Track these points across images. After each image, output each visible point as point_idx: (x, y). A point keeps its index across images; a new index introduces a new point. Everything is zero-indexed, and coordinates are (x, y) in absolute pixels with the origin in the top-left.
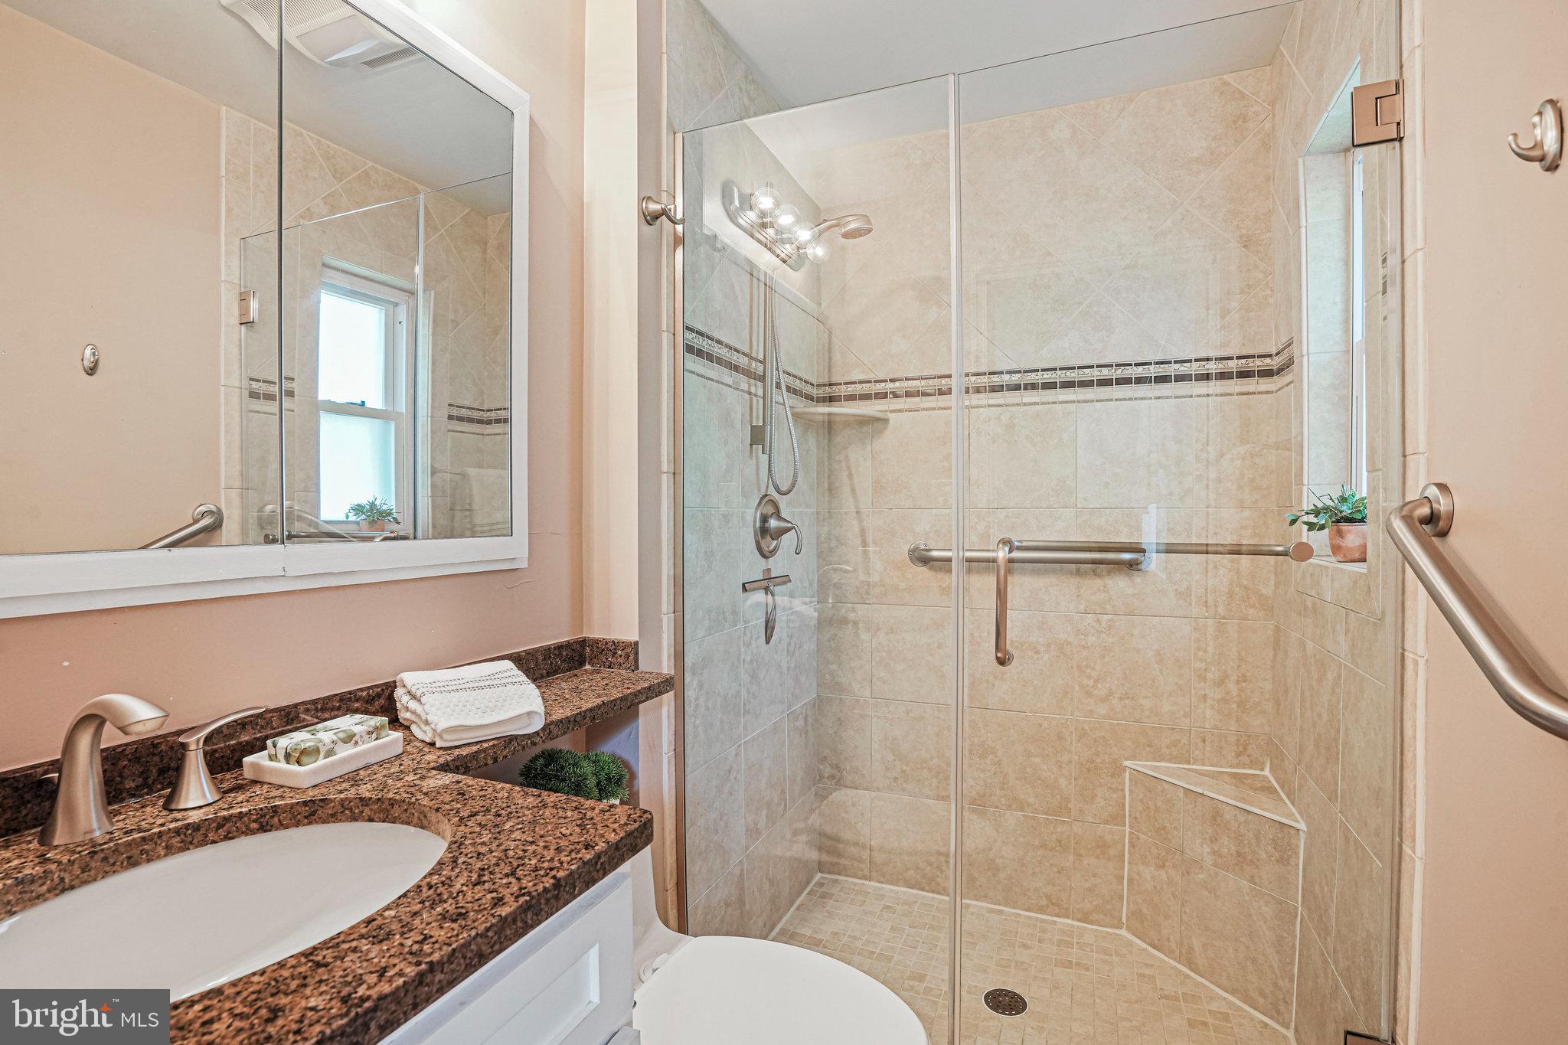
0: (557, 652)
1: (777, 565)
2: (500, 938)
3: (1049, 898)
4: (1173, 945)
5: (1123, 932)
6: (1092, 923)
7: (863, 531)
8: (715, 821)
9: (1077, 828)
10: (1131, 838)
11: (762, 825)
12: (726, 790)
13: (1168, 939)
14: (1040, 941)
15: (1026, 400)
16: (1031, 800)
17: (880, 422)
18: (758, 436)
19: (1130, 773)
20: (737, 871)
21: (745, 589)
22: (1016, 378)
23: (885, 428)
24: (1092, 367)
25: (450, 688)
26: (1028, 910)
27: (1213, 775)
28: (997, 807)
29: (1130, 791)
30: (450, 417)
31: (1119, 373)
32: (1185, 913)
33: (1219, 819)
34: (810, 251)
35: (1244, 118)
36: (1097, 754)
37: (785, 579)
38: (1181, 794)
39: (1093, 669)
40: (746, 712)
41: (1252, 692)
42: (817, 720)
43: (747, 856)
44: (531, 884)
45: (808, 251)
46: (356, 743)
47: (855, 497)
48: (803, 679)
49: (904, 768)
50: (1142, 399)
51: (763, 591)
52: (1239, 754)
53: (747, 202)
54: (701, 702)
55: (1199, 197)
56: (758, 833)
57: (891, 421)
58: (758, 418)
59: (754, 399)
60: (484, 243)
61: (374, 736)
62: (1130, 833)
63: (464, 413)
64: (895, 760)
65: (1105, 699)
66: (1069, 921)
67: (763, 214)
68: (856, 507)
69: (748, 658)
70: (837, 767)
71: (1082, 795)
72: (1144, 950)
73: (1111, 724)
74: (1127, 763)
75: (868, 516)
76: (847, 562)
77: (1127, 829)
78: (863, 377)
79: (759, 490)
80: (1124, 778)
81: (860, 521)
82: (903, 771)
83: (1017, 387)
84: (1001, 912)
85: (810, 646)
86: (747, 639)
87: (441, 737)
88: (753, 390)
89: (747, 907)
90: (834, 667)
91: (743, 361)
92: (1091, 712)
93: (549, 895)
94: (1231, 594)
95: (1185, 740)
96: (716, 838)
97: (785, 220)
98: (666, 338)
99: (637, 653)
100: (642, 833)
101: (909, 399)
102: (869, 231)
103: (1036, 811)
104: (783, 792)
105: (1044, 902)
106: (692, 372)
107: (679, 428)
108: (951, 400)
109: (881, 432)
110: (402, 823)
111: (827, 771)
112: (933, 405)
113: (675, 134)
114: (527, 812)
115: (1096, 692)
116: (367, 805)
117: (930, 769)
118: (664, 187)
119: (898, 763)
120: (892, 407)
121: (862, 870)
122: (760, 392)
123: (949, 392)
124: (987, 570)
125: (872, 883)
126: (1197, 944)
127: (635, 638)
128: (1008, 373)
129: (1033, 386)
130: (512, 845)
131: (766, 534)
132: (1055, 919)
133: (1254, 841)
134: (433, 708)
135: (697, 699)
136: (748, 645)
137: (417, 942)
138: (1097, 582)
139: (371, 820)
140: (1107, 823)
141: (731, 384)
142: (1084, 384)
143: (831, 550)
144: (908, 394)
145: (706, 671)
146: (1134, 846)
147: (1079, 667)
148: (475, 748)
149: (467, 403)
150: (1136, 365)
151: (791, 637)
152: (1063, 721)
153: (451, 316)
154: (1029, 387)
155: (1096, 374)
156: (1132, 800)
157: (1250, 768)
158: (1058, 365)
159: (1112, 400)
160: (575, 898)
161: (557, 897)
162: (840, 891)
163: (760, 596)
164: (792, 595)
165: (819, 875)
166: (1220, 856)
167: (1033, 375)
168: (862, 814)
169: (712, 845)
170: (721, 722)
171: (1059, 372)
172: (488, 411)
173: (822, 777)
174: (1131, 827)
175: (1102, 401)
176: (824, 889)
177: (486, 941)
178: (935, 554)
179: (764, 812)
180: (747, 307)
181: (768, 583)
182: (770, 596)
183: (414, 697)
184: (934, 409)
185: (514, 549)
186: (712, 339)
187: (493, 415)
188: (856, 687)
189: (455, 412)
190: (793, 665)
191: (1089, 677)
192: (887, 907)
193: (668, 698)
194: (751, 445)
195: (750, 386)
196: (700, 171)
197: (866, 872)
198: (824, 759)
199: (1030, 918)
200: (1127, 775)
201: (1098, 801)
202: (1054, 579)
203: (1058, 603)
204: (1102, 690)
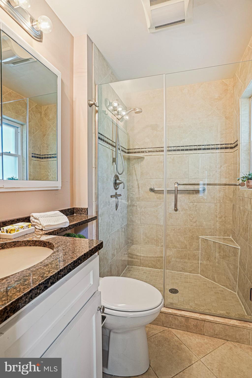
0: (68, 210)
1: (118, 192)
2: (74, 266)
3: (182, 268)
4: (210, 276)
5: (199, 275)
6: (192, 273)
7: (138, 184)
8: (105, 252)
9: (189, 252)
10: (201, 253)
11: (115, 253)
12: (107, 245)
13: (209, 276)
14: (180, 278)
15: (177, 153)
16: (178, 246)
17: (142, 158)
18: (114, 160)
19: (201, 239)
20: (110, 264)
21: (111, 197)
22: (175, 148)
23: (144, 160)
24: (193, 146)
25: (45, 217)
26: (178, 271)
27: (219, 238)
28: (170, 248)
29: (201, 243)
30: (32, 157)
31: (199, 147)
32: (213, 269)
33: (221, 248)
34: (125, 117)
35: (227, 90)
36: (193, 235)
37: (120, 195)
38: (212, 243)
39: (192, 215)
40: (112, 226)
41: (228, 220)
42: (127, 229)
43: (112, 261)
44: (79, 254)
45: (124, 117)
46: (24, 229)
47: (136, 176)
48: (124, 219)
49: (148, 240)
50: (204, 153)
51: (115, 198)
52: (225, 234)
53: (111, 104)
54: (102, 223)
55: (217, 108)
56: (115, 255)
57: (145, 158)
58: (114, 156)
59: (113, 151)
60: (41, 113)
61: (28, 227)
62: (201, 252)
63: (36, 156)
64: (146, 238)
65: (195, 222)
66: (187, 273)
67: (114, 107)
68: (137, 178)
69: (112, 214)
70: (132, 240)
71: (190, 244)
72: (204, 278)
73: (196, 228)
74: (200, 237)
75: (139, 180)
76: (134, 192)
77: (200, 252)
78: (138, 148)
79: (114, 173)
80: (199, 240)
81: (138, 182)
82: (148, 241)
83: (175, 150)
84: (171, 272)
85: (126, 212)
86: (112, 209)
87: (44, 227)
88: (113, 149)
89: (112, 273)
90: (131, 217)
91: (111, 142)
92: (192, 225)
93: (83, 257)
94: (223, 198)
95: (213, 231)
96: (105, 256)
97: (120, 109)
98: (94, 135)
99: (87, 211)
100: (101, 245)
101: (149, 153)
102: (141, 112)
103: (180, 249)
104: (120, 246)
105: (181, 269)
106: (100, 144)
107: (97, 157)
109: (142, 161)
110: (39, 246)
111: (130, 241)
112: (155, 154)
113: (96, 85)
114: (72, 242)
115: (193, 221)
116: (29, 242)
117: (154, 240)
118: (93, 98)
119: (147, 239)
120: (145, 155)
121: (138, 264)
122: (115, 150)
125: (140, 267)
126: (215, 276)
127: (87, 207)
128: (173, 147)
129: (179, 150)
130: (71, 248)
131: (116, 185)
132: (184, 273)
133: (229, 252)
134: (42, 221)
135: (101, 222)
136: (112, 211)
137: (55, 266)
138: (194, 195)
139: (30, 246)
140: (195, 250)
141: (108, 147)
142: (190, 150)
143: (130, 189)
144: (149, 152)
145: (103, 216)
146: (201, 255)
147: (189, 215)
148: (53, 230)
149: (36, 153)
150: (202, 145)
151: (121, 209)
152: (185, 227)
153: (32, 131)
154: (178, 150)
156: (201, 245)
157: (227, 237)
158: (184, 145)
159: (197, 154)
160: (88, 258)
161: (85, 258)
162: (133, 269)
163: (114, 199)
164: (121, 199)
165: (128, 266)
166: (221, 256)
167: (179, 147)
168: (138, 251)
169: (104, 258)
170: (106, 228)
171: (185, 147)
172: (42, 155)
173: (128, 243)
174: (201, 251)
175: (195, 154)
176: (129, 269)
177: (71, 266)
178: (156, 189)
179: (116, 250)
180: (112, 129)
181: (116, 196)
182: (117, 200)
183: (36, 219)
184: (155, 155)
185: (58, 184)
186: (104, 136)
187: (44, 156)
188: (137, 221)
189: (34, 155)
190: (122, 216)
191: (191, 217)
192: (144, 272)
193: (94, 222)
194: (113, 162)
195: (112, 148)
196: (101, 95)
197: (139, 265)
198: (129, 239)
199: (178, 273)
200: (200, 239)
201: (194, 246)
202: (183, 195)
203: (184, 200)
204: (194, 220)
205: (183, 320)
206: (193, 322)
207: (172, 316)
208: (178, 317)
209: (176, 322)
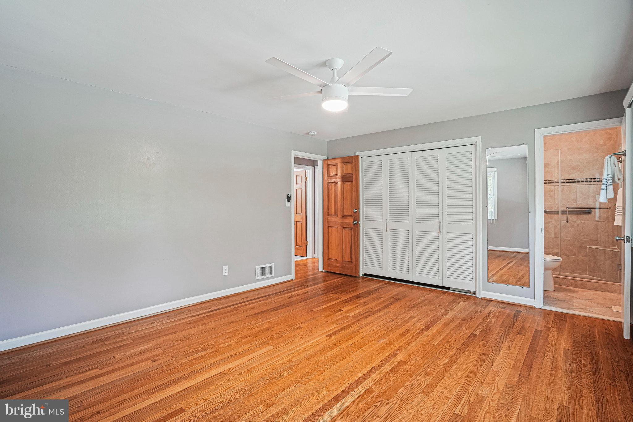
4: (597, 275)
5: (588, 276)
6: (581, 274)
9: (577, 258)
15: (566, 185)
16: (568, 254)
22: (564, 181)
26: (568, 273)
32: (600, 270)
33: (605, 253)
36: (581, 245)
38: (598, 250)
39: (581, 230)
50: (590, 185)
52: (611, 245)
55: (602, 151)
65: (583, 236)
66: (576, 274)
71: (578, 252)
73: (584, 240)
74: (588, 246)
77: (588, 258)
92: (580, 238)
94: (608, 218)
95: (599, 242)
103: (569, 255)
108: (560, 184)
112: (547, 185)
123: (559, 183)
124: (565, 214)
138: (581, 216)
140: (584, 257)
146: (589, 260)
150: (589, 179)
152: (574, 239)
155: (581, 180)
156: (589, 252)
157: (613, 247)
159: (584, 185)
167: (568, 180)
175: (582, 185)
178: (547, 211)
191: (580, 232)
200: (588, 249)
201: (582, 253)
202: (572, 215)
203: (573, 219)
204: (582, 234)
205: (573, 281)
206: (579, 282)
207: (566, 279)
208: (570, 280)
209: (569, 283)
